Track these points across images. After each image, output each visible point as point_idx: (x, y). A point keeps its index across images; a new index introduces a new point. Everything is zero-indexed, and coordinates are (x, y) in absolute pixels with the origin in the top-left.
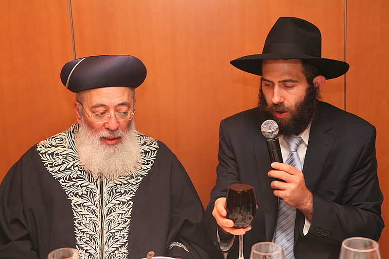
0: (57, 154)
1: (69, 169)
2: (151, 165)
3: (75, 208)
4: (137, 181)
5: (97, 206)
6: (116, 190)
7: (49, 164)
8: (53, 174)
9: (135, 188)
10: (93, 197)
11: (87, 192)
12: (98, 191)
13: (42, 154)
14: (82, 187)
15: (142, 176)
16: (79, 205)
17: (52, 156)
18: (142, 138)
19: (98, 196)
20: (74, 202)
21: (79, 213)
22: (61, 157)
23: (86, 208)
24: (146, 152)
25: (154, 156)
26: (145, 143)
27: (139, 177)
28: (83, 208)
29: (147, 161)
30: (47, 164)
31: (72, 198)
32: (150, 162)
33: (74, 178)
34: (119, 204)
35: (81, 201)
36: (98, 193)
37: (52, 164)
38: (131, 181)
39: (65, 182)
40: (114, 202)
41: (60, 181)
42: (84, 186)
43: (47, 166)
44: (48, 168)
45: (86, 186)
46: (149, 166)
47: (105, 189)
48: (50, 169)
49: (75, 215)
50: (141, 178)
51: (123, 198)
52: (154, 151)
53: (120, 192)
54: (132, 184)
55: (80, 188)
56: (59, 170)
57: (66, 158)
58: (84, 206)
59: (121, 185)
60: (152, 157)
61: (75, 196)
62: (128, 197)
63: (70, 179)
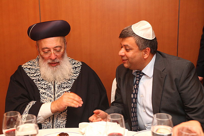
0: (32, 69)
1: (38, 76)
2: (78, 74)
3: (41, 95)
4: (72, 82)
5: (52, 94)
6: (62, 86)
7: (28, 73)
8: (30, 77)
9: (71, 85)
10: (50, 90)
11: (47, 87)
12: (52, 87)
13: (24, 68)
14: (44, 85)
15: (74, 79)
16: (43, 93)
17: (30, 70)
18: (73, 61)
19: (53, 89)
20: (41, 91)
21: (44, 97)
22: (34, 70)
23: (47, 95)
24: (76, 68)
25: (80, 69)
26: (75, 63)
27: (73, 80)
28: (45, 95)
29: (77, 72)
30: (27, 72)
31: (40, 89)
32: (78, 73)
33: (41, 80)
34: (63, 93)
35: (44, 91)
36: (53, 88)
37: (30, 73)
38: (69, 82)
39: (36, 82)
40: (61, 92)
41: (34, 81)
42: (45, 84)
43: (27, 73)
44: (28, 74)
45: (46, 84)
46: (78, 75)
47: (56, 86)
48: (29, 75)
49: (41, 98)
50: (74, 80)
51: (65, 90)
52: (80, 67)
53: (64, 87)
54: (70, 83)
55: (43, 85)
56: (33, 76)
57: (36, 71)
58: (46, 94)
59: (64, 84)
60: (79, 70)
61: (42, 89)
62: (68, 89)
63: (39, 81)
